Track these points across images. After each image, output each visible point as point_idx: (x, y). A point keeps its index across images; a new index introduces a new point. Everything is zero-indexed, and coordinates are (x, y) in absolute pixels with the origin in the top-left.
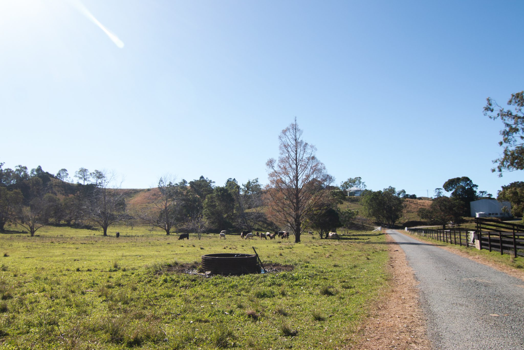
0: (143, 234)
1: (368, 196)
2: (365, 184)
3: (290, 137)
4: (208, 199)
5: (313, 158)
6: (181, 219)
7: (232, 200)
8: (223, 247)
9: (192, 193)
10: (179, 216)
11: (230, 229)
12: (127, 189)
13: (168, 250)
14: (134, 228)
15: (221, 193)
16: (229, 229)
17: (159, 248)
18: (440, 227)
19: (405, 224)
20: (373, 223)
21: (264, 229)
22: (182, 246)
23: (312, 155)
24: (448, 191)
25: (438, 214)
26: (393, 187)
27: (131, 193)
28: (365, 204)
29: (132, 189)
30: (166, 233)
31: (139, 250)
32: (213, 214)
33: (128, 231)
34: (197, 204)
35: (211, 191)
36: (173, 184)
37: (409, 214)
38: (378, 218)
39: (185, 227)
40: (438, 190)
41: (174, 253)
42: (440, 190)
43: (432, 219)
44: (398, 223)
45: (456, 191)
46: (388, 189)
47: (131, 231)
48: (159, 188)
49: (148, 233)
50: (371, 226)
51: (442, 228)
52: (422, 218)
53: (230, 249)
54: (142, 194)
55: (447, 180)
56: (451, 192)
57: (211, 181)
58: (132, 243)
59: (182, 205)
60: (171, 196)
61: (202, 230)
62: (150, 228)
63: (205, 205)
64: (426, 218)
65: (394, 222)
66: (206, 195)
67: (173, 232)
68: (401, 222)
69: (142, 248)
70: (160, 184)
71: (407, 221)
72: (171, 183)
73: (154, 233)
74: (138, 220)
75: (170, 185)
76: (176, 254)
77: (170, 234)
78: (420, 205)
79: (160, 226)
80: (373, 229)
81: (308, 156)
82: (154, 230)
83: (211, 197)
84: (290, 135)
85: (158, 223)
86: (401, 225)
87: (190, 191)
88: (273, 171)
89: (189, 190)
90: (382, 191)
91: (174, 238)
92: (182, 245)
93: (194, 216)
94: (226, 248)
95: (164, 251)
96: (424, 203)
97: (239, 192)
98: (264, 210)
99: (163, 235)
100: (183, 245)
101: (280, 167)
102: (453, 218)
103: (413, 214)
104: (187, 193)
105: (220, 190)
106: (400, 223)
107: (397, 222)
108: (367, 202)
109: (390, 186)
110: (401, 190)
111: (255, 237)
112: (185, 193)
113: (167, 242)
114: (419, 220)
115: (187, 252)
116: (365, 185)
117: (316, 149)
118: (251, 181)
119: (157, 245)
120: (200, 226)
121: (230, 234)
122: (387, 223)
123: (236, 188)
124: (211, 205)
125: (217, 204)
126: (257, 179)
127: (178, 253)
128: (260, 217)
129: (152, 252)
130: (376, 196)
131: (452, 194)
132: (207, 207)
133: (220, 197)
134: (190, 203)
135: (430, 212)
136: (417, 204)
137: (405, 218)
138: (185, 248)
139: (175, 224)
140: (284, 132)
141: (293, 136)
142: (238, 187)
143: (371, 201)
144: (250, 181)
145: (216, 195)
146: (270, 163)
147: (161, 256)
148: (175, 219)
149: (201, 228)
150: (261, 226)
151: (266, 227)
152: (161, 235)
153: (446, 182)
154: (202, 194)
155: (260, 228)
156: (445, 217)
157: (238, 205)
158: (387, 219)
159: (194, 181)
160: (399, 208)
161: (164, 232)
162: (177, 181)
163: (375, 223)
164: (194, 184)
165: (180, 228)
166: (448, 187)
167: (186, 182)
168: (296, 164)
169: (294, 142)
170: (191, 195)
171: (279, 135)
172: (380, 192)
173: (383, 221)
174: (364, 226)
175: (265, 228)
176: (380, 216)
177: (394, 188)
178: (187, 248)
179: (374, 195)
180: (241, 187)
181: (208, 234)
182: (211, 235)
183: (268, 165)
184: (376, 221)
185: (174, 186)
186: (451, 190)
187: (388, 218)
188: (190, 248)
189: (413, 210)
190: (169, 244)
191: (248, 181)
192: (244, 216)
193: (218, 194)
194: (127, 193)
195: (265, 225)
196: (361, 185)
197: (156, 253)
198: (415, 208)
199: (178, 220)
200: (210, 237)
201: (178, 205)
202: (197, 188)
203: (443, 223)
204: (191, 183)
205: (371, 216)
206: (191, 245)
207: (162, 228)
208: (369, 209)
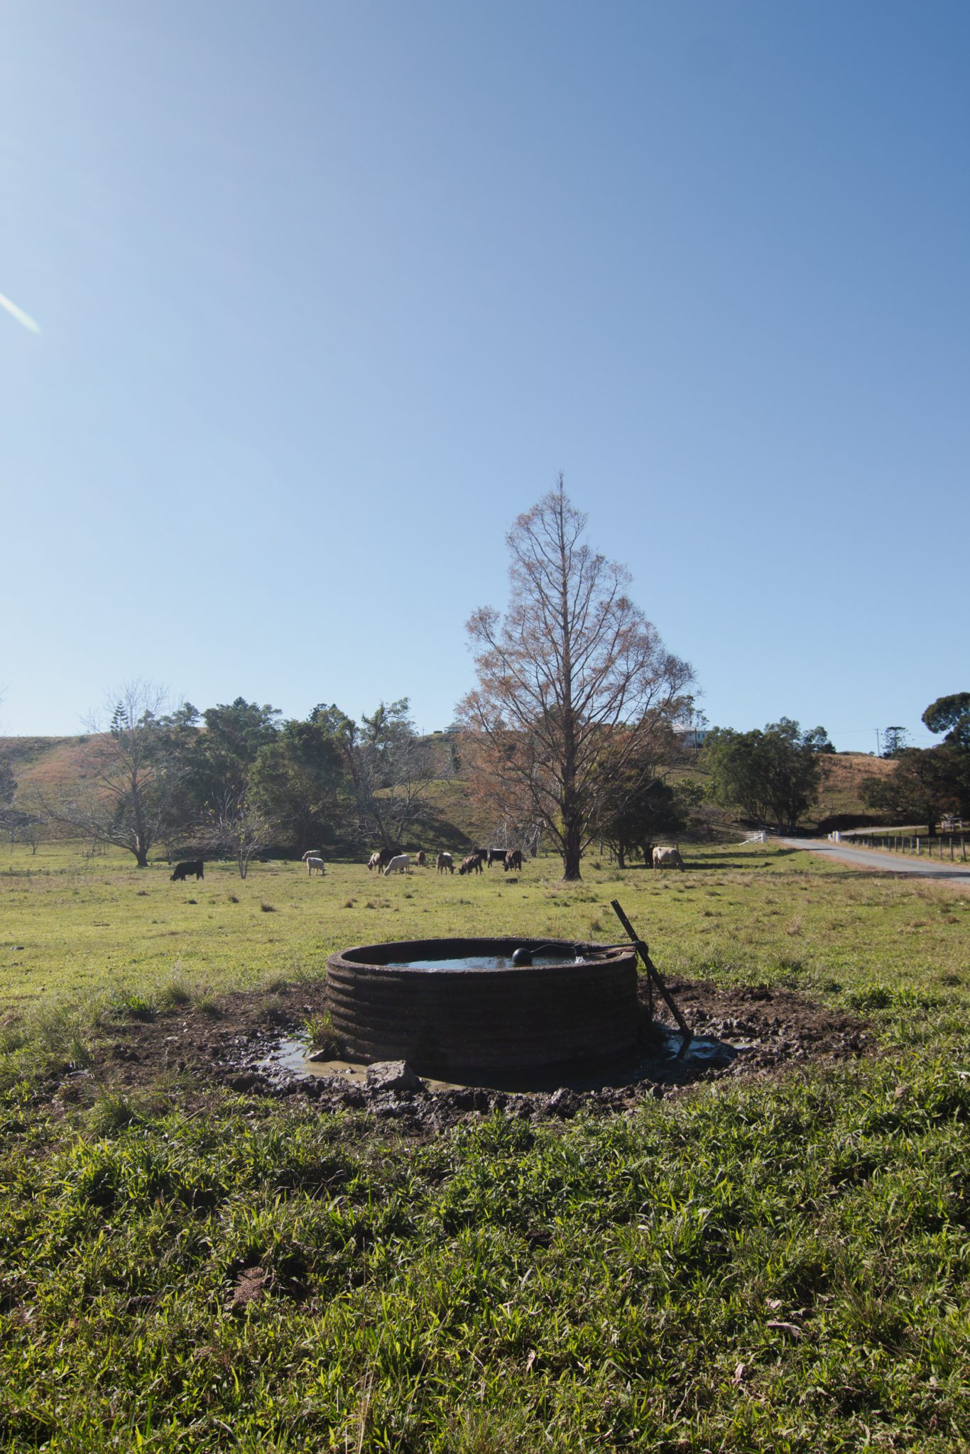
0: (64, 866)
1: (722, 747)
2: (704, 714)
3: (543, 538)
4: (265, 757)
5: (624, 604)
6: (181, 820)
7: (336, 761)
8: (344, 903)
9: (212, 745)
10: (174, 811)
11: (328, 848)
12: (19, 739)
13: (139, 917)
14: (41, 850)
15: (300, 739)
16: (324, 846)
17: (105, 908)
18: (922, 829)
19: (823, 822)
20: (736, 822)
21: (427, 846)
22: (193, 902)
23: (617, 597)
24: (935, 731)
25: (916, 795)
26: (791, 719)
27: (30, 749)
28: (714, 769)
29: (32, 738)
30: (136, 863)
31: (28, 918)
32: (277, 800)
33: (22, 860)
34: (228, 775)
35: (271, 735)
36: (157, 718)
37: (830, 795)
38: (751, 806)
39: (193, 842)
40: (892, 732)
41: (161, 928)
42: (899, 731)
43: (899, 809)
44: (805, 822)
45: (959, 732)
46: (778, 725)
47: (32, 859)
48: (115, 734)
49: (79, 862)
50: (733, 831)
51: (927, 832)
52: (872, 805)
53: (370, 906)
54: (62, 751)
55: (933, 702)
56: (946, 733)
57: (268, 708)
58: (14, 895)
59: (183, 777)
60: (149, 753)
61: (250, 848)
62: (86, 849)
63: (254, 777)
64: (881, 806)
65: (794, 817)
66: (255, 749)
67: (158, 860)
68: (812, 819)
69: (42, 910)
70: (116, 722)
71: (827, 814)
72: (149, 714)
73: (101, 862)
74: (52, 825)
75: (144, 720)
76: (173, 934)
77: (149, 863)
78: (859, 770)
79: (117, 842)
80: (742, 839)
81: (605, 598)
82: (100, 854)
83: (271, 753)
84: (544, 532)
85: (110, 832)
86: (814, 827)
87: (208, 738)
88: (489, 647)
89: (205, 735)
90: (763, 731)
91: (158, 877)
92: (189, 897)
93: (224, 805)
94: (354, 904)
95: (123, 921)
96: (869, 765)
97: (352, 739)
98: (428, 791)
99: (127, 868)
100: (194, 897)
101: (510, 637)
102: (957, 804)
103: (841, 796)
104: (199, 742)
105: (295, 729)
106: (809, 820)
107: (802, 818)
108: (720, 762)
109: (784, 718)
110: (814, 727)
111: (413, 868)
112: (191, 743)
113: (137, 889)
114: (859, 812)
115: (214, 922)
116: (704, 719)
117: (630, 578)
118: (388, 707)
119: (101, 901)
120: (243, 837)
121: (333, 862)
122: (776, 821)
123: (344, 727)
124: (273, 778)
125: (291, 773)
126: (406, 699)
127: (179, 929)
128: (417, 808)
129: (75, 928)
130: (747, 746)
131: (947, 738)
132: (260, 783)
133: (299, 753)
134: (208, 772)
135: (892, 789)
136: (851, 767)
137: (822, 806)
138: (204, 910)
139: (165, 836)
140: (525, 523)
141: (556, 537)
142: (350, 725)
143: (733, 759)
144: (385, 706)
145: (287, 745)
146: (481, 623)
147: (108, 945)
148: (164, 820)
149: (247, 844)
150: (418, 837)
151: (434, 840)
152: (121, 868)
153: (931, 707)
154: (244, 747)
155: (415, 841)
156: (937, 800)
157: (350, 777)
158: (775, 810)
159: (217, 708)
160: (809, 778)
161: (131, 859)
162: (167, 709)
163: (742, 821)
164: (219, 717)
165: (181, 846)
166: (935, 719)
167: (196, 711)
168: (565, 628)
169: (556, 557)
170: (210, 749)
171: (509, 531)
172: (755, 734)
173: (764, 817)
174: (713, 830)
175: (431, 841)
176: (755, 803)
177: (795, 724)
178: (211, 910)
179: (739, 743)
180: (357, 725)
181: (264, 861)
182: (276, 864)
183: (472, 628)
184: (744, 817)
185: (158, 723)
186: (943, 728)
187: (778, 808)
188: (221, 909)
189: (840, 785)
190: (143, 894)
191: (379, 708)
192: (371, 808)
193: (292, 743)
194: (19, 751)
195: (431, 834)
196: (694, 718)
197: (92, 932)
198: (845, 780)
199: (170, 821)
200: (274, 872)
201: (170, 777)
202: (226, 729)
203: (931, 819)
204: (211, 715)
205: (732, 804)
206: (225, 897)
207: (123, 846)
208: (727, 784)
